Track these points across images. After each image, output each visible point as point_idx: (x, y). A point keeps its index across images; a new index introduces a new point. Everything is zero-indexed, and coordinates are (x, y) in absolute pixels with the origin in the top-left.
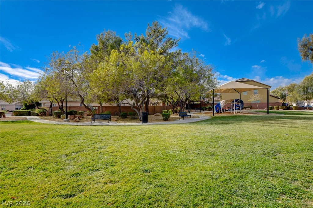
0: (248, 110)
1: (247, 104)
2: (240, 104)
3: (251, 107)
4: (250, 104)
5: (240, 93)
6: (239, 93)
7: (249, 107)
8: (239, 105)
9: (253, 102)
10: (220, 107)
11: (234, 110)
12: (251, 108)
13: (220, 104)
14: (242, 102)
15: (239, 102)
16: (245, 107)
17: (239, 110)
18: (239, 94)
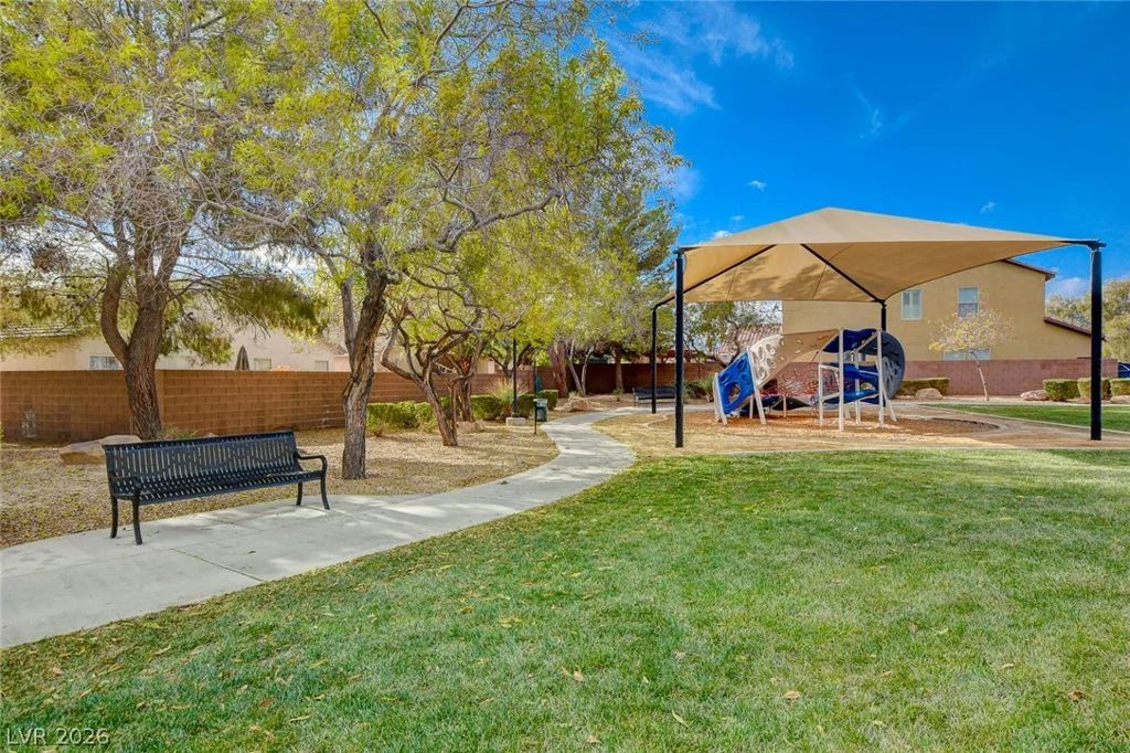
0: (927, 398)
1: (923, 365)
2: (878, 360)
3: (946, 381)
4: (941, 366)
5: (882, 302)
6: (877, 300)
7: (933, 384)
8: (874, 369)
9: (957, 357)
10: (750, 382)
11: (835, 401)
12: (943, 388)
13: (751, 361)
14: (893, 351)
15: (871, 350)
16: (908, 385)
17: (876, 401)
18: (880, 306)
